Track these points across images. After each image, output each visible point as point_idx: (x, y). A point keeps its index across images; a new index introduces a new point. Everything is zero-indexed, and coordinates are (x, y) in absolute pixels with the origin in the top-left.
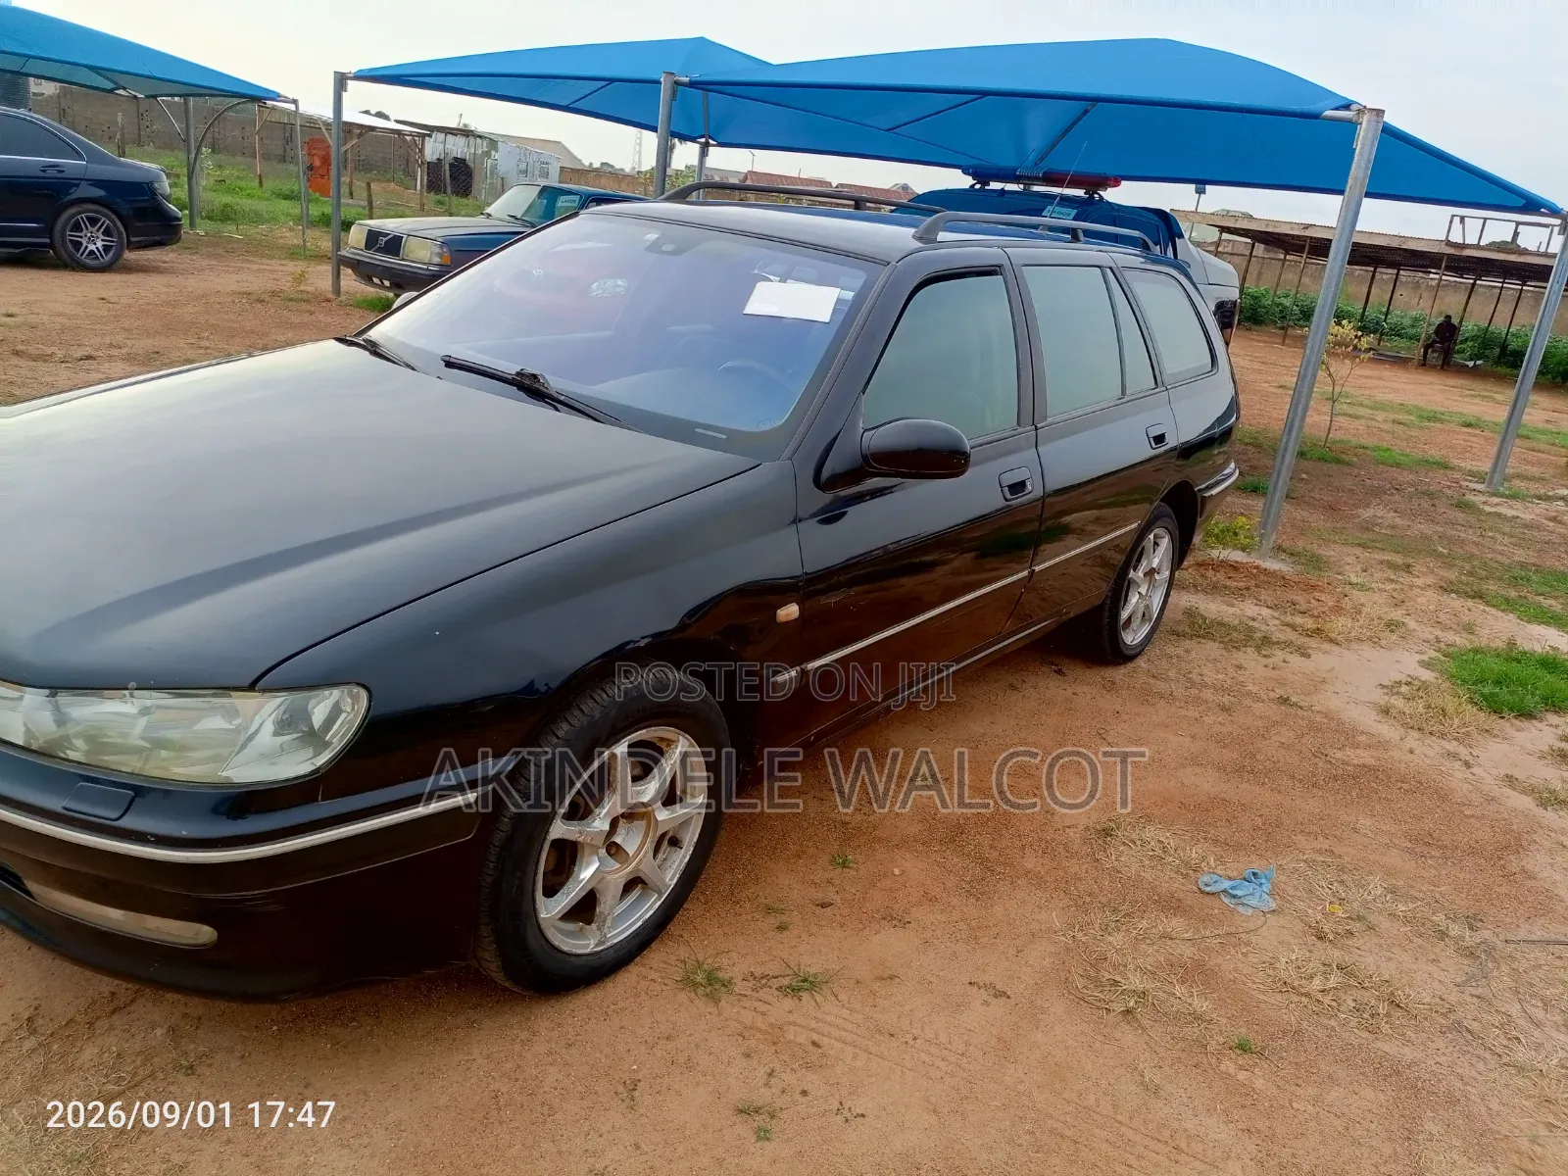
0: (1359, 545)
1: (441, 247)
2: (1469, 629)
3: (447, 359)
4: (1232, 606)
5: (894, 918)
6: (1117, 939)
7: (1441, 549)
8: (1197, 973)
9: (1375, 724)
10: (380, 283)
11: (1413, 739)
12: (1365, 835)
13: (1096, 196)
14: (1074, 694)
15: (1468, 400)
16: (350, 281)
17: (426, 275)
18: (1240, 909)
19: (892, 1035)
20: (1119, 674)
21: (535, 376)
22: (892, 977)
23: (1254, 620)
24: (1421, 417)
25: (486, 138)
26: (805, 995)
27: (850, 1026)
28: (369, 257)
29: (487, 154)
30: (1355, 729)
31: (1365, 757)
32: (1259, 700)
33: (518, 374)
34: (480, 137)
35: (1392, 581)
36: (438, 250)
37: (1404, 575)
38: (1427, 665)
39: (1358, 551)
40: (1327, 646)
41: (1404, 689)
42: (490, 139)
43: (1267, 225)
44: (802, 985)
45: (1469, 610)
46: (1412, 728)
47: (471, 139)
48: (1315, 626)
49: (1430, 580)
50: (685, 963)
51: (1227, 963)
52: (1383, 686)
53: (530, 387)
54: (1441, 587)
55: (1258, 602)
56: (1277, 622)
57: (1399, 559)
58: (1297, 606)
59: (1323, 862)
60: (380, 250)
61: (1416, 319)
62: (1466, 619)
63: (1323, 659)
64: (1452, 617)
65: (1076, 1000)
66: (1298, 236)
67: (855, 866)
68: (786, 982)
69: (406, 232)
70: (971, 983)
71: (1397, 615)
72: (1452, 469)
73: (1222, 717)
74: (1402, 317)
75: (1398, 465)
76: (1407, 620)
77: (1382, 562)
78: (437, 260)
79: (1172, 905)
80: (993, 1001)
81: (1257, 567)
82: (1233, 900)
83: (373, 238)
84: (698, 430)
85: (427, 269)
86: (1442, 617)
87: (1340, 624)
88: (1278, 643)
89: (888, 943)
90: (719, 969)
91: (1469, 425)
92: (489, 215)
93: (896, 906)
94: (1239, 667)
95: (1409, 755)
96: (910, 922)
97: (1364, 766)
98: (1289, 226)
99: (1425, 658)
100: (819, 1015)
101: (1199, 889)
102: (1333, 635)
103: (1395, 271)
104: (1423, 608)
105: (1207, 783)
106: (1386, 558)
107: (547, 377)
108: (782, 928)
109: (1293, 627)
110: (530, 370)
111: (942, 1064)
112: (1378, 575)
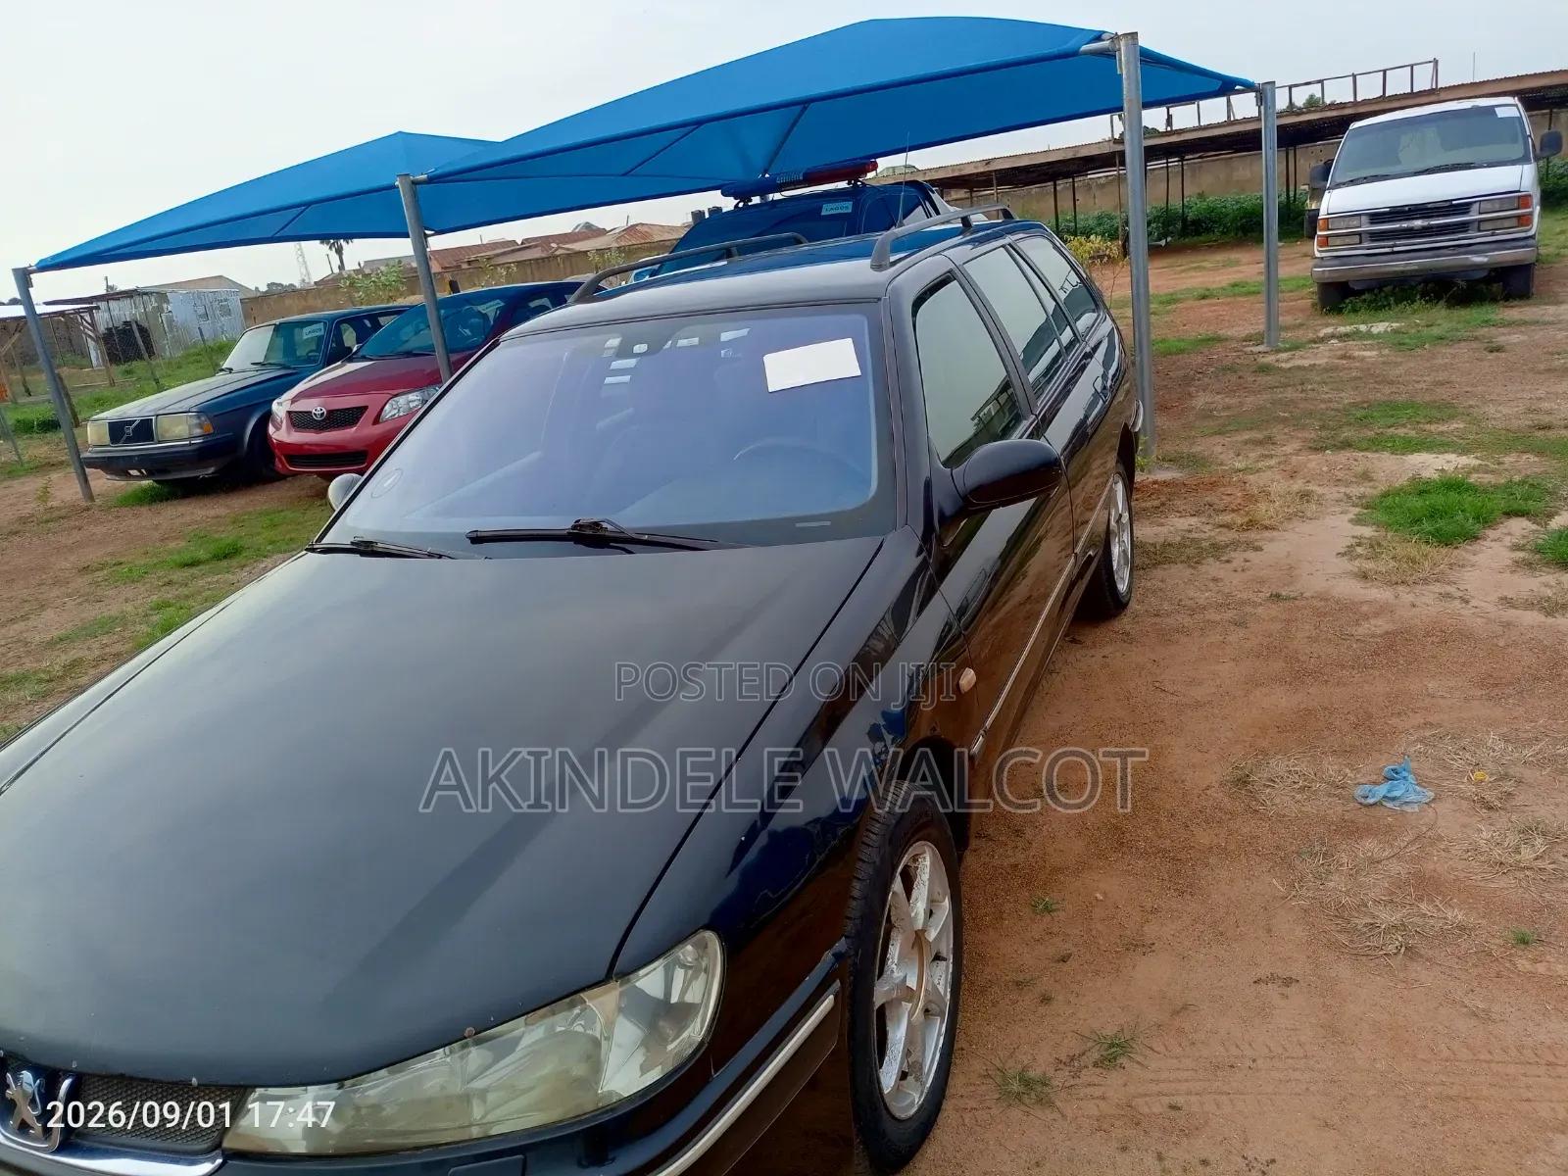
0: (1216, 433)
1: (199, 417)
2: (1366, 476)
3: (474, 535)
4: (1162, 525)
5: (1138, 946)
6: (1337, 882)
7: (1282, 414)
8: (1425, 885)
9: (1362, 591)
10: (139, 474)
11: (1406, 596)
12: (1442, 697)
13: (859, 183)
14: (1104, 657)
15: (1183, 275)
16: (102, 482)
17: (194, 450)
18: (1408, 809)
19: (1232, 1066)
20: (1124, 623)
21: (597, 524)
22: (1185, 1008)
23: (1190, 531)
24: (1162, 303)
25: (152, 293)
26: (1123, 1060)
27: (1186, 1074)
28: (123, 451)
29: (160, 309)
30: (1354, 603)
31: (1381, 625)
32: (1255, 605)
33: (574, 527)
34: (146, 294)
35: (1267, 456)
36: (196, 421)
37: (1271, 447)
38: (1358, 521)
39: (1217, 439)
40: (1267, 534)
41: (1359, 550)
42: (157, 293)
43: (953, 171)
44: (1114, 1052)
45: (1356, 460)
46: (1397, 583)
47: (138, 299)
48: (1246, 519)
49: (1296, 445)
50: (989, 1076)
51: (1436, 864)
52: (1343, 554)
53: (591, 538)
54: (1310, 448)
55: (1181, 514)
56: (1209, 527)
57: (1259, 436)
58: (1215, 506)
59: (1434, 735)
60: (129, 440)
61: (1099, 218)
62: (1360, 469)
63: (1276, 548)
64: (1347, 472)
65: (1353, 957)
66: (982, 173)
67: (1058, 906)
68: (1095, 1055)
69: (152, 414)
70: (1255, 982)
71: (1298, 485)
72: (1226, 340)
73: (1242, 633)
74: (1087, 220)
75: (1182, 351)
76: (1311, 487)
77: (1246, 442)
78: (198, 431)
79: (1351, 830)
80: (1287, 990)
81: (1155, 482)
82: (1397, 803)
83: (117, 430)
84: (798, 525)
85: (191, 444)
86: (1340, 475)
87: (1262, 509)
88: (1227, 546)
89: (1152, 973)
90: (1025, 1069)
91: (1204, 297)
92: (231, 370)
93: (1128, 932)
94: (1215, 580)
95: (1414, 609)
96: (1153, 944)
97: (1387, 633)
98: (972, 165)
99: (1351, 516)
100: (1151, 1076)
101: (1361, 804)
102: (1267, 522)
103: (1071, 180)
104: (1318, 471)
105: (1282, 700)
106: (1247, 437)
107: (612, 518)
108: (1046, 1000)
109: (1228, 526)
110: (587, 518)
111: (1297, 1075)
112: (1252, 455)
